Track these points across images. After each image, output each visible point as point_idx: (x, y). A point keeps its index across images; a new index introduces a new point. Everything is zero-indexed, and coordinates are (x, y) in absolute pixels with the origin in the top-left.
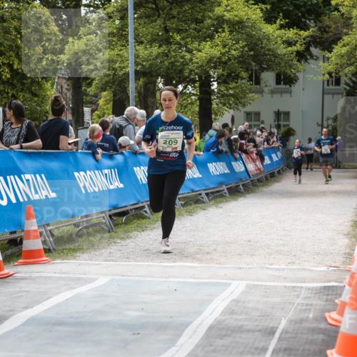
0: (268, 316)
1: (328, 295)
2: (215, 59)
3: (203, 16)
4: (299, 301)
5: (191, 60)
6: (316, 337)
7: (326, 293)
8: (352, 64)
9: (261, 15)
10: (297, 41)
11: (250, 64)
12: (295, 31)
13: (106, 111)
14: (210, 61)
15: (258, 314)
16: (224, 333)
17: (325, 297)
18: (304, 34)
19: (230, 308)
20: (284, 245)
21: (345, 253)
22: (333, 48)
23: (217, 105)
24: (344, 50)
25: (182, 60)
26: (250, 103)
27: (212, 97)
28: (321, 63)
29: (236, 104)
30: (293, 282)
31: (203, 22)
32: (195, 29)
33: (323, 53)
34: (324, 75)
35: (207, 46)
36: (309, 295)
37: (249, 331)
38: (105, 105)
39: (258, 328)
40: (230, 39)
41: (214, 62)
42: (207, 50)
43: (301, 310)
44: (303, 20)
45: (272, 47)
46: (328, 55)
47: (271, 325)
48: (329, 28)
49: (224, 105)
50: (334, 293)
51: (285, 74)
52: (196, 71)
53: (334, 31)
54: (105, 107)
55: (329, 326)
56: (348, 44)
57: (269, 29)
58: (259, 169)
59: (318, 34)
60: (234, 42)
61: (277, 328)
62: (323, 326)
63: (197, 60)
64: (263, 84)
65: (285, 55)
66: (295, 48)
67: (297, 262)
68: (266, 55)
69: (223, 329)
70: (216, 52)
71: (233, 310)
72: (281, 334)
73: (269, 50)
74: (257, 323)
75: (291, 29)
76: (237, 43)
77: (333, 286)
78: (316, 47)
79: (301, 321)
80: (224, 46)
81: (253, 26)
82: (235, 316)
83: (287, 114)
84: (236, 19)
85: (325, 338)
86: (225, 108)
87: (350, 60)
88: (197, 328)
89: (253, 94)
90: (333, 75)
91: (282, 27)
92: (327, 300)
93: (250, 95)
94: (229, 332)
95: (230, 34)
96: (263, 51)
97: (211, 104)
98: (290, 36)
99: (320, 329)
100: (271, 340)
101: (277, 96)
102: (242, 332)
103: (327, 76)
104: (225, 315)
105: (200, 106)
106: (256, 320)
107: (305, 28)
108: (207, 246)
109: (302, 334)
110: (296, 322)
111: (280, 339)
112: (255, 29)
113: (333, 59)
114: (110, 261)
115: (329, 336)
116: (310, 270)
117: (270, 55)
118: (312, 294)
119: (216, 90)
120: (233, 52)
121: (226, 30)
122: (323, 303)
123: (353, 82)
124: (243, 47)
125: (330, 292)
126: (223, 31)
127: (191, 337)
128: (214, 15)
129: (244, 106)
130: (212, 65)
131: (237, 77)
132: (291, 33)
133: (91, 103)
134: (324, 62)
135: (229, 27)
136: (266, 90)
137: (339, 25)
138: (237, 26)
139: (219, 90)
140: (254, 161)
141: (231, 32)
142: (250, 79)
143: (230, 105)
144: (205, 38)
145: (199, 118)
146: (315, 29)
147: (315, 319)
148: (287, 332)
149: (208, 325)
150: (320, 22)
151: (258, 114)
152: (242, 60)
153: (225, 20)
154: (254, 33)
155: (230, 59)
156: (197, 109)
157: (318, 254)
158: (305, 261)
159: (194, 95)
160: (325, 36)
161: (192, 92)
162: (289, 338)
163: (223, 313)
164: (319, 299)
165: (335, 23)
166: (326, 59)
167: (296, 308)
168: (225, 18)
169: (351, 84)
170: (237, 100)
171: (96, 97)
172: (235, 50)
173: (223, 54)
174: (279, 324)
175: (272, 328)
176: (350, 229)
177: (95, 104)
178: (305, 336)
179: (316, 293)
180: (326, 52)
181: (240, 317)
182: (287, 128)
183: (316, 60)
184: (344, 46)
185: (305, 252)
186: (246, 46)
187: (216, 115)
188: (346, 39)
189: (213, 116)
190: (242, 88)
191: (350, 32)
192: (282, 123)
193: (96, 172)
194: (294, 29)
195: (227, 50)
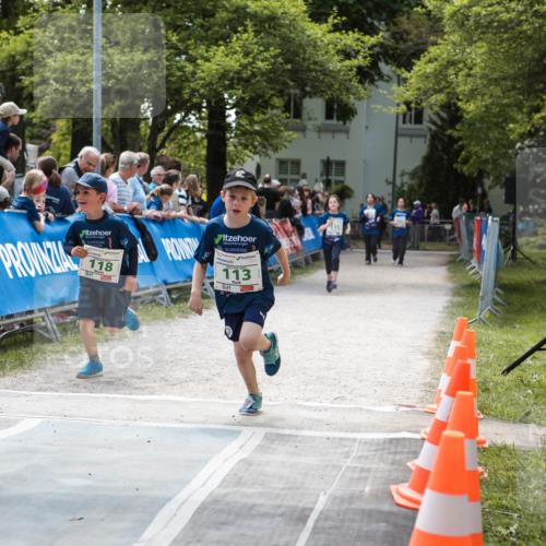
0: (298, 488)
1: (396, 453)
2: (231, 74)
3: (214, 6)
4: (349, 462)
5: (194, 73)
6: (374, 526)
7: (393, 450)
8: (440, 91)
9: (305, 8)
10: (359, 52)
11: (285, 83)
12: (356, 35)
13: (62, 151)
14: (223, 76)
15: (281, 486)
16: (223, 518)
17: (391, 457)
18: (371, 40)
19: (236, 475)
20: (328, 369)
21: (425, 384)
22: (414, 64)
23: (235, 146)
24: (430, 68)
25: (179, 74)
26: (286, 147)
27: (228, 135)
28: (395, 87)
29: (264, 147)
30: (341, 430)
31: (213, 15)
32: (202, 26)
33: (399, 72)
34: (398, 105)
35: (220, 53)
36: (365, 453)
37: (264, 515)
38: (61, 141)
39: (279, 511)
40: (256, 43)
41: (230, 79)
42: (219, 60)
43: (351, 479)
44: (369, 20)
45: (320, 58)
46: (405, 74)
47: (301, 505)
48: (408, 34)
49: (246, 147)
50: (406, 450)
51: (340, 102)
52: (202, 91)
53: (415, 39)
54: (62, 145)
55: (396, 509)
56: (436, 59)
57: (317, 31)
58: (296, 248)
59: (391, 43)
60: (261, 48)
61: (312, 510)
62: (386, 507)
63: (202, 75)
64: (305, 116)
65: (339, 71)
66: (355, 62)
67: (349, 397)
68: (311, 71)
69: (222, 511)
70: (233, 63)
71: (241, 478)
72: (317, 521)
73: (316, 63)
74: (278, 502)
75: (350, 33)
76: (267, 50)
77: (404, 439)
78: (387, 63)
79: (351, 498)
80: (247, 54)
81: (292, 25)
82: (243, 490)
83: (341, 165)
84: (266, 12)
85: (390, 529)
86: (247, 152)
87: (438, 83)
88: (177, 510)
89: (291, 133)
90: (413, 105)
91: (336, 28)
92: (393, 463)
93: (286, 134)
94: (232, 517)
95: (256, 36)
96: (306, 64)
97: (226, 145)
98: (349, 42)
99: (380, 512)
100: (300, 531)
101: (327, 137)
102: (253, 517)
103: (404, 107)
104: (227, 486)
105: (209, 148)
106: (278, 496)
107: (372, 31)
108: (207, 369)
109: (352, 521)
110: (342, 500)
111: (315, 531)
112: (295, 29)
113: (413, 81)
114: (46, 390)
115: (396, 526)
116: (368, 411)
117: (316, 71)
118: (370, 451)
119: (234, 125)
120: (260, 64)
121: (250, 29)
122: (387, 467)
123: (442, 119)
124: (275, 57)
125: (399, 449)
126: (245, 31)
127: (166, 526)
128: (232, 6)
129: (276, 149)
130: (227, 82)
131: (266, 105)
132: (349, 39)
133: (40, 137)
134: (399, 85)
135: (255, 25)
136: (309, 124)
137: (423, 29)
138: (268, 24)
139: (239, 124)
140: (288, 234)
141: (257, 33)
142: (287, 108)
143: (255, 147)
144: (217, 40)
145: (206, 166)
146: (387, 35)
147: (375, 496)
148: (327, 519)
149: (197, 505)
150: (395, 24)
151: (297, 163)
152: (272, 76)
153: (249, 13)
154: (292, 35)
155: (254, 75)
156: (204, 152)
157: (382, 384)
158: (361, 396)
159: (200, 130)
160: (402, 46)
161: (197, 125)
162: (330, 528)
163: (224, 482)
164: (381, 459)
165: (417, 27)
166: (402, 81)
167: (343, 476)
168: (248, 10)
169: (439, 123)
170: (266, 140)
171: (48, 128)
172: (262, 61)
173: (244, 67)
174: (315, 503)
175: (304, 509)
176: (433, 345)
177: (45, 139)
178: (356, 525)
179: (376, 450)
180: (403, 70)
181: (251, 491)
182: (340, 186)
183: (387, 81)
184: (430, 61)
185: (361, 381)
186: (280, 54)
187: (233, 163)
188: (433, 51)
189: (229, 164)
190: (274, 122)
191: (440, 41)
192: (333, 178)
193: (33, 244)
194: (354, 32)
195: (251, 60)
